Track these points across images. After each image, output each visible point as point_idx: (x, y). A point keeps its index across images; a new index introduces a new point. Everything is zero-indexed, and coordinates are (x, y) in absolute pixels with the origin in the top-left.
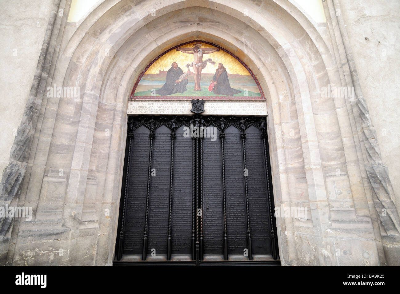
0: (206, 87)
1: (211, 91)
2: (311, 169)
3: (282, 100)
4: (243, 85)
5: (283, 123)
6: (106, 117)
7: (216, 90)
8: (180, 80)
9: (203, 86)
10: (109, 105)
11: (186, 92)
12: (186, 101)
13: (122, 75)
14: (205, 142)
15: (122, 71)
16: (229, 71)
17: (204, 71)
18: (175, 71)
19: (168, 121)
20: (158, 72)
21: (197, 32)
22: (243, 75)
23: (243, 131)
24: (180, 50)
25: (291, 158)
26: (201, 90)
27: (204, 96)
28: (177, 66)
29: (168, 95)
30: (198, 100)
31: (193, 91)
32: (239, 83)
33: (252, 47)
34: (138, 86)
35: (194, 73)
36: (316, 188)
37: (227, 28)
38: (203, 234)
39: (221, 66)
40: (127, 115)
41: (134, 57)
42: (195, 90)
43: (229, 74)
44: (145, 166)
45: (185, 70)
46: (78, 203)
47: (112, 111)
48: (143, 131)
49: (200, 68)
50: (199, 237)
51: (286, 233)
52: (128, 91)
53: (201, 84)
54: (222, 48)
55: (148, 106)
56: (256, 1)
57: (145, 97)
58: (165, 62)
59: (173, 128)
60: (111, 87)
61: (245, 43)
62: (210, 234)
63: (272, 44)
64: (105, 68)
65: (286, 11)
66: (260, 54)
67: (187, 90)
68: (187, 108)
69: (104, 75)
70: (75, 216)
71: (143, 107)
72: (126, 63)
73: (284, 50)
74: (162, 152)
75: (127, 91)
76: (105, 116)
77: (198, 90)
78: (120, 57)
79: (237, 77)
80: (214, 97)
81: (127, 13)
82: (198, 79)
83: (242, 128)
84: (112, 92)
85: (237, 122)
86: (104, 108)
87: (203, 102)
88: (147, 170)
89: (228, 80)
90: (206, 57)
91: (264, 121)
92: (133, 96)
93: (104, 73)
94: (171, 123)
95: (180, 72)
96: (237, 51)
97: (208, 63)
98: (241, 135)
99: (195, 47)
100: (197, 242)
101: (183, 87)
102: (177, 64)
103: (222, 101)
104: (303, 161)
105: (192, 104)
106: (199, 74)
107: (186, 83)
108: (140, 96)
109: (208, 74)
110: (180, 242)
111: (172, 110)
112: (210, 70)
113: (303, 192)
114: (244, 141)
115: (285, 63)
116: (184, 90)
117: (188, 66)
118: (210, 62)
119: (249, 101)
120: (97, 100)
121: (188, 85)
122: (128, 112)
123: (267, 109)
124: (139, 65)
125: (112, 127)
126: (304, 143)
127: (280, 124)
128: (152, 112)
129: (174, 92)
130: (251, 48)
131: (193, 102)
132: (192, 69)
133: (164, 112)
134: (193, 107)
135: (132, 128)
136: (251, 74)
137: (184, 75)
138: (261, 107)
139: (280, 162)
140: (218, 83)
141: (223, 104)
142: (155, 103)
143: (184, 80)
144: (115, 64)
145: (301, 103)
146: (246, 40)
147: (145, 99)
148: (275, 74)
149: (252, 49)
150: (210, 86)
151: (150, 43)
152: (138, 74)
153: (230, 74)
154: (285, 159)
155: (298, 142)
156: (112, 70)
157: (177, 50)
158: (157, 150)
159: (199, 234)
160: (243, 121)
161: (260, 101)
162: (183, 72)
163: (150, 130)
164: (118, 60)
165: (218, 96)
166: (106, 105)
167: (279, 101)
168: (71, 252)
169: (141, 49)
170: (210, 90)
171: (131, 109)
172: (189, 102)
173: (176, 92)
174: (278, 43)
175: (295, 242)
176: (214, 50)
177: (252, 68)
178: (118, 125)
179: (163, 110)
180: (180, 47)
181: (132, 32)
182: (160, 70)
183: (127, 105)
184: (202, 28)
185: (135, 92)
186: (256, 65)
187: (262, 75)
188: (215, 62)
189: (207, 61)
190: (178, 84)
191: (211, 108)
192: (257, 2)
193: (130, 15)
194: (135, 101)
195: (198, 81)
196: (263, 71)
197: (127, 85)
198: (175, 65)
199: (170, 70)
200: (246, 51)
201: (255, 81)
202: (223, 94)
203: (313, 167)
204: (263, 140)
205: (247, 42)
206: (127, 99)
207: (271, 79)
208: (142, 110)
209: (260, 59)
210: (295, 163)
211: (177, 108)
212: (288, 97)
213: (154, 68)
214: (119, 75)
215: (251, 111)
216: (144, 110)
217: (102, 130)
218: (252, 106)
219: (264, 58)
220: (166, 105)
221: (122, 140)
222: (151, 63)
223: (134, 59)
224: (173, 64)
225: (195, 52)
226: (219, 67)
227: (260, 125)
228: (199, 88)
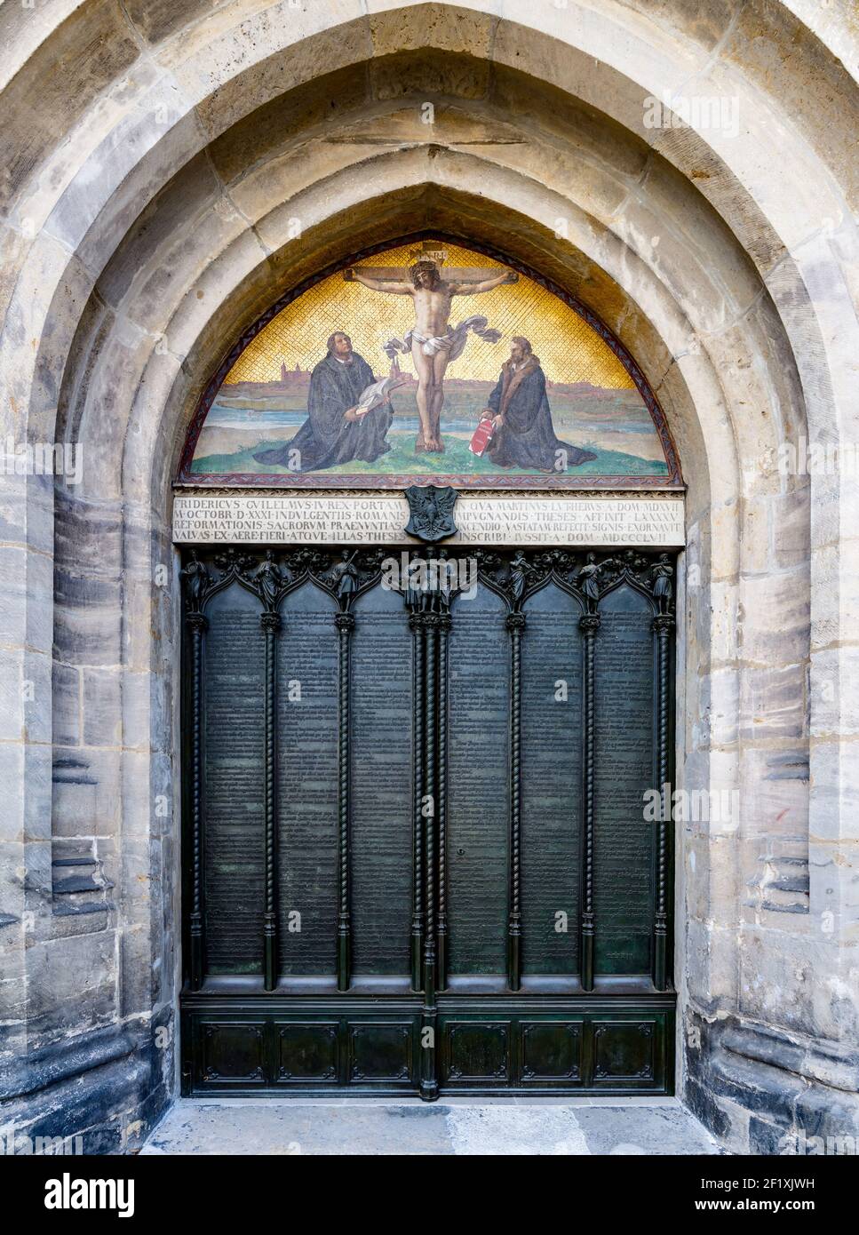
0: (463, 436)
1: (479, 454)
2: (835, 738)
3: (751, 490)
4: (605, 431)
5: (745, 574)
6: (95, 554)
7: (501, 450)
8: (362, 410)
9: (452, 435)
10: (98, 508)
11: (385, 457)
12: (388, 491)
13: (134, 387)
14: (454, 642)
15: (131, 367)
16: (552, 373)
17: (457, 370)
18: (342, 369)
20: (277, 377)
21: (431, 188)
22: (606, 386)
24: (359, 277)
25: (760, 698)
26: (441, 450)
28: (350, 346)
29: (318, 468)
30: (432, 490)
32: (591, 421)
33: (654, 260)
34: (202, 434)
35: (416, 377)
36: (841, 799)
37: (555, 167)
38: (445, 921)
39: (524, 347)
40: (173, 547)
41: (175, 305)
42: (419, 448)
43: (551, 383)
44: (254, 723)
45: (381, 366)
46: (31, 840)
47: (111, 529)
48: (239, 601)
50: (436, 930)
51: (711, 926)
53: (442, 425)
54: (527, 269)
55: (246, 511)
56: (703, 12)
57: (233, 476)
58: (303, 332)
59: (345, 594)
60: (96, 436)
61: (625, 241)
62: (468, 922)
63: (745, 244)
64: (61, 352)
65: (837, 61)
66: (686, 294)
68: (391, 520)
69: (58, 384)
70: (27, 879)
71: (228, 514)
72: (146, 332)
73: (795, 266)
74: (309, 675)
75: (161, 454)
76: (88, 549)
77: (431, 450)
78: (115, 305)
79: (582, 396)
80: (492, 476)
81: (121, 84)
82: (430, 404)
83: (589, 592)
85: (569, 571)
86: (81, 518)
87: (451, 497)
90: (463, 308)
91: (669, 568)
93: (58, 376)
95: (361, 374)
97: (472, 338)
98: (582, 618)
99: (422, 264)
100: (429, 944)
101: (376, 436)
102: (348, 339)
103: (520, 492)
104: (807, 710)
105: (410, 505)
106: (434, 385)
107: (385, 423)
108: (213, 472)
109: (471, 384)
110: (376, 943)
111: (335, 527)
112: (480, 365)
113: (787, 810)
114: (591, 640)
115: (789, 329)
116: (380, 449)
117: (392, 349)
118: (480, 333)
119: (622, 493)
120: (45, 487)
121: (394, 429)
122: (174, 536)
123: (685, 523)
124: (197, 343)
125: (122, 590)
126: (823, 648)
127: (736, 578)
128: (264, 537)
129: (340, 456)
130: (651, 264)
131: (411, 495)
133: (308, 537)
134: (412, 517)
136: (638, 386)
137: (377, 389)
138: (662, 517)
139: (716, 712)
140: (508, 422)
141: (524, 506)
142: (272, 501)
143: (379, 406)
144: (102, 337)
145: (836, 496)
146: (632, 227)
147: (234, 483)
148: (737, 381)
149: (655, 267)
150: (478, 434)
151: (236, 242)
152: (197, 380)
153: (556, 382)
154: (738, 702)
155: (794, 645)
156: (91, 365)
157: (349, 278)
158: (290, 670)
159: (436, 922)
161: (662, 493)
162: (375, 375)
163: (262, 599)
164: (111, 318)
166: (86, 508)
167: (739, 492)
169: (199, 272)
170: (476, 450)
171: (186, 525)
172: (397, 495)
173: (347, 459)
174: (774, 236)
175: (736, 952)
176: (496, 281)
177: (643, 356)
178: (142, 582)
179: (304, 525)
180: (360, 264)
181: (152, 182)
182: (284, 367)
183: (170, 507)
184: (451, 170)
185: (195, 457)
186: (662, 343)
187: (681, 384)
188: (500, 329)
189: (468, 326)
190: (353, 424)
191: (479, 520)
192: (705, 22)
193: (131, 92)
194: (196, 489)
195: (430, 414)
196: (690, 368)
197: (161, 429)
198: (339, 347)
199: (320, 368)
200: (627, 279)
201: (652, 411)
203: (843, 730)
204: (658, 638)
205: (636, 235)
206: (163, 485)
207: (719, 404)
208: (226, 525)
209: (683, 316)
210: (768, 715)
211: (353, 519)
212: (775, 477)
213: (261, 359)
214: (122, 386)
215: (625, 531)
216: (232, 525)
217: (86, 601)
218: (632, 513)
219: (699, 310)
220: (312, 509)
221: (164, 637)
222: (246, 336)
223: (176, 312)
224: (332, 339)
225: (419, 286)
226: (513, 356)
227: (652, 585)
228: (434, 442)
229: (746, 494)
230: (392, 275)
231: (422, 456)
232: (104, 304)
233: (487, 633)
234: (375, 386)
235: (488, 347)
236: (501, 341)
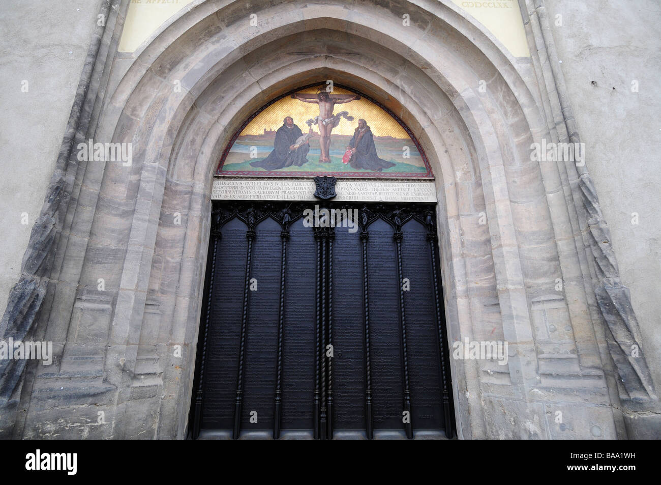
0: (339, 156)
1: (346, 163)
2: (507, 290)
3: (460, 179)
4: (399, 155)
5: (462, 215)
6: (177, 204)
7: (355, 161)
8: (297, 146)
9: (335, 156)
10: (182, 185)
11: (306, 164)
12: (307, 178)
13: (204, 137)
14: (336, 245)
15: (203, 130)
17: (335, 131)
18: (289, 131)
19: (277, 212)
20: (262, 133)
21: (326, 68)
22: (398, 138)
23: (398, 228)
24: (297, 97)
25: (476, 272)
26: (330, 162)
27: (335, 171)
28: (293, 122)
29: (277, 169)
30: (325, 178)
31: (318, 163)
32: (392, 151)
33: (412, 94)
34: (229, 155)
35: (319, 133)
36: (515, 321)
37: (372, 63)
38: (332, 395)
39: (363, 124)
40: (211, 201)
41: (224, 108)
42: (320, 161)
43: (375, 136)
44: (239, 285)
45: (305, 129)
46: (130, 344)
47: (186, 194)
48: (238, 227)
49: (330, 126)
50: (327, 401)
51: (468, 394)
52: (213, 162)
53: (330, 152)
54: (364, 94)
55: (245, 186)
56: (419, 21)
57: (240, 172)
58: (274, 116)
59: (285, 222)
60: (185, 155)
61: (401, 87)
62: (344, 396)
63: (444, 90)
64: (178, 124)
65: (466, 37)
66: (425, 105)
67: (308, 161)
68: (308, 190)
69: (175, 136)
70: (124, 365)
71: (237, 188)
72: (211, 117)
73: (462, 99)
74: (267, 261)
75: (211, 163)
76: (175, 202)
77: (326, 162)
78: (200, 108)
79: (388, 141)
80: (352, 172)
81: (214, 39)
82: (325, 143)
83: (397, 222)
84: (187, 164)
85: (387, 213)
86: (174, 189)
87: (332, 181)
88: (242, 291)
89: (374, 147)
91: (431, 212)
92: (220, 171)
93: (175, 133)
94: (281, 214)
95: (297, 132)
96: (388, 99)
97: (342, 119)
98: (395, 234)
99: (322, 93)
100: (323, 409)
101: (302, 156)
102: (292, 119)
103: (364, 179)
104: (495, 277)
105: (316, 184)
106: (327, 136)
107: (307, 150)
108: (232, 170)
109: (342, 136)
110: (295, 409)
111: (283, 193)
112: (346, 129)
113: (496, 328)
114: (399, 244)
115: (464, 119)
116: (304, 161)
117: (310, 123)
118: (346, 118)
119: (408, 180)
120: (163, 176)
121: (310, 154)
122: (212, 196)
123: (436, 193)
124: (231, 121)
125: (187, 220)
126: (496, 248)
127: (458, 217)
128: (252, 197)
129: (287, 163)
130: (410, 95)
131: (317, 180)
132: (316, 128)
133: (271, 197)
134: (317, 189)
135: (220, 223)
136: (411, 137)
138: (426, 190)
139: (457, 279)
140: (358, 151)
141: (365, 185)
142: (256, 182)
143: (304, 145)
144: (193, 119)
145: (491, 183)
146: (402, 83)
147: (241, 175)
148: (449, 137)
149: (412, 96)
150: (345, 156)
151: (250, 87)
152: (229, 134)
153: (377, 136)
154: (466, 274)
155: (487, 246)
156: (188, 129)
157: (293, 97)
158: (258, 259)
159: (327, 395)
160: (397, 212)
161: (425, 180)
162: (303, 132)
163: (248, 225)
164: (199, 112)
165: (357, 171)
166: (177, 185)
167: (455, 180)
168: (116, 425)
169: (235, 96)
170: (344, 162)
171: (218, 192)
172: (311, 180)
173: (291, 164)
174: (453, 88)
175: (482, 410)
176: (351, 99)
177: (412, 127)
178: (196, 217)
179: (270, 192)
180: (298, 92)
181: (221, 68)
182: (265, 129)
183: (212, 185)
184: (333, 63)
185: (225, 164)
186: (419, 123)
187: (427, 138)
189: (341, 115)
190: (294, 151)
191: (346, 191)
192: (420, 24)
193: (218, 41)
194: (224, 178)
195: (325, 147)
196: (430, 132)
197: (213, 153)
198: (288, 121)
199: (280, 129)
200: (402, 100)
201: (418, 147)
202: (366, 169)
203: (510, 287)
204: (431, 244)
205: (404, 85)
206: (210, 175)
207: (443, 145)
208: (235, 192)
209: (425, 113)
210: (481, 280)
211: (291, 190)
212: (469, 174)
213: (256, 126)
214: (199, 137)
215: (410, 196)
216: (238, 192)
217: (171, 225)
218: (413, 188)
219: (431, 111)
220: (274, 185)
221: (202, 242)
222: (250, 118)
223: (224, 110)
224: (285, 119)
225: (321, 100)
226: (359, 126)
227: (425, 219)
228: (327, 159)
229: (458, 180)
230: (311, 96)
231: (322, 164)
232: (196, 107)
233: (351, 241)
234: (302, 137)
235: (349, 122)
236: (354, 121)
